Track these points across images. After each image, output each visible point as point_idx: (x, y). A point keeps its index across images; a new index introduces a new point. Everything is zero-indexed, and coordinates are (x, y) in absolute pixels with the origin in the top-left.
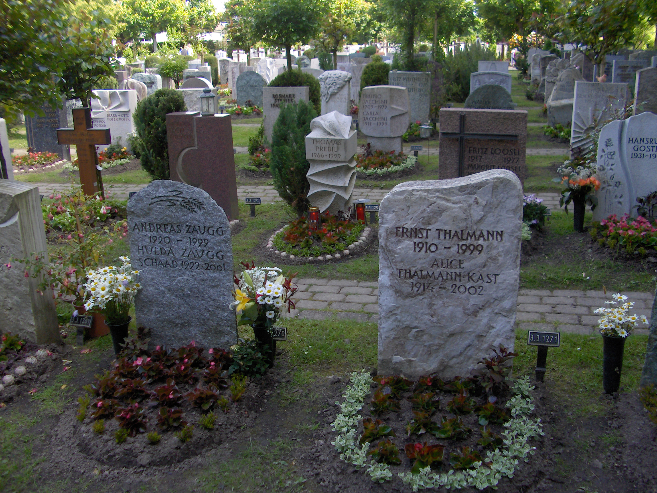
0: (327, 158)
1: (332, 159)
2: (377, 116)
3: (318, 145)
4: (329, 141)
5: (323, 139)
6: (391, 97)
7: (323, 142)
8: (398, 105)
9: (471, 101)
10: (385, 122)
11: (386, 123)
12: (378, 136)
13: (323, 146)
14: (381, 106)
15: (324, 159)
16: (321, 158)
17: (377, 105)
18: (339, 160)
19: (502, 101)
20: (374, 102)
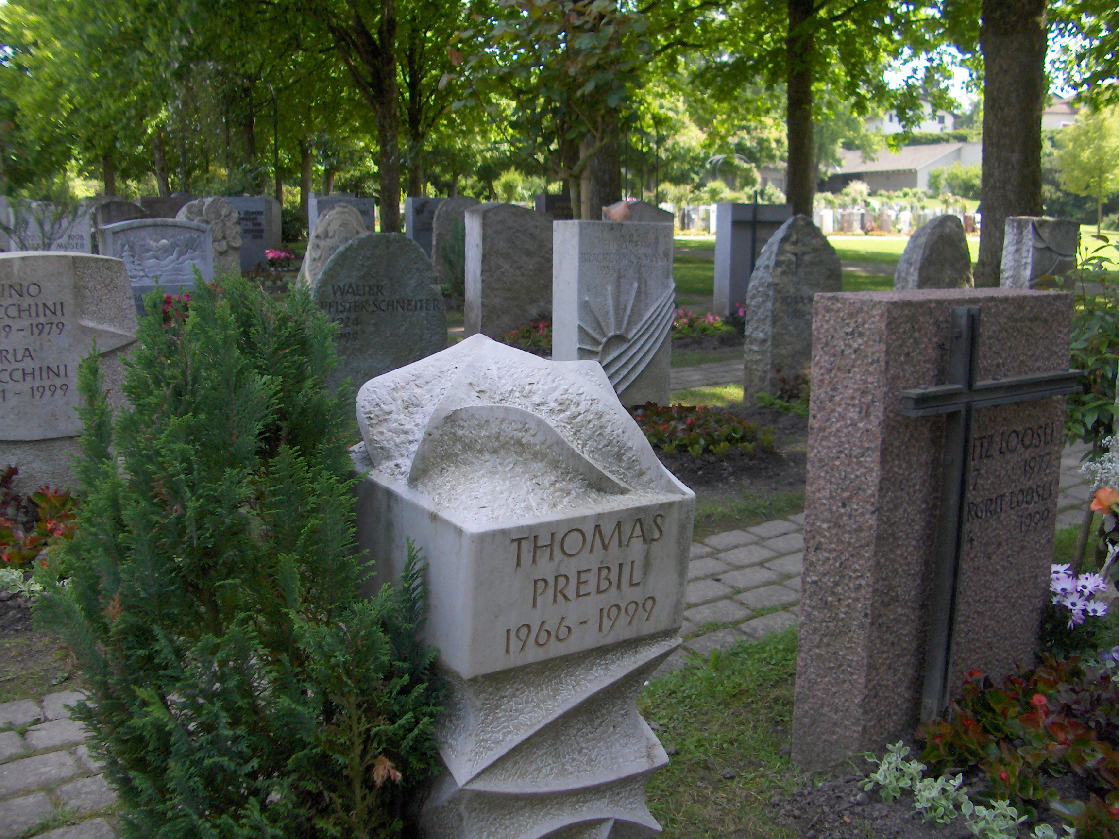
0: (588, 639)
1: (610, 639)
2: (28, 364)
3: (546, 568)
4: (608, 529)
5: (574, 527)
6: (78, 290)
7: (573, 542)
8: (102, 319)
9: (329, 289)
10: (58, 382)
11: (65, 387)
12: (37, 435)
13: (571, 568)
14: (41, 327)
15: (574, 645)
16: (556, 650)
17: (26, 323)
18: (647, 629)
19: (413, 283)
20: (13, 312)
